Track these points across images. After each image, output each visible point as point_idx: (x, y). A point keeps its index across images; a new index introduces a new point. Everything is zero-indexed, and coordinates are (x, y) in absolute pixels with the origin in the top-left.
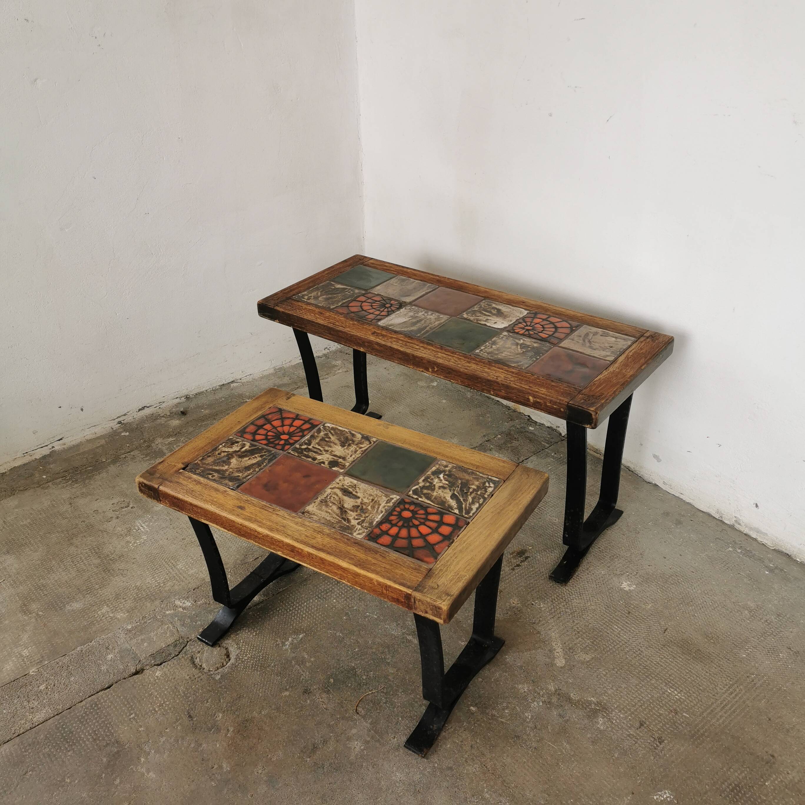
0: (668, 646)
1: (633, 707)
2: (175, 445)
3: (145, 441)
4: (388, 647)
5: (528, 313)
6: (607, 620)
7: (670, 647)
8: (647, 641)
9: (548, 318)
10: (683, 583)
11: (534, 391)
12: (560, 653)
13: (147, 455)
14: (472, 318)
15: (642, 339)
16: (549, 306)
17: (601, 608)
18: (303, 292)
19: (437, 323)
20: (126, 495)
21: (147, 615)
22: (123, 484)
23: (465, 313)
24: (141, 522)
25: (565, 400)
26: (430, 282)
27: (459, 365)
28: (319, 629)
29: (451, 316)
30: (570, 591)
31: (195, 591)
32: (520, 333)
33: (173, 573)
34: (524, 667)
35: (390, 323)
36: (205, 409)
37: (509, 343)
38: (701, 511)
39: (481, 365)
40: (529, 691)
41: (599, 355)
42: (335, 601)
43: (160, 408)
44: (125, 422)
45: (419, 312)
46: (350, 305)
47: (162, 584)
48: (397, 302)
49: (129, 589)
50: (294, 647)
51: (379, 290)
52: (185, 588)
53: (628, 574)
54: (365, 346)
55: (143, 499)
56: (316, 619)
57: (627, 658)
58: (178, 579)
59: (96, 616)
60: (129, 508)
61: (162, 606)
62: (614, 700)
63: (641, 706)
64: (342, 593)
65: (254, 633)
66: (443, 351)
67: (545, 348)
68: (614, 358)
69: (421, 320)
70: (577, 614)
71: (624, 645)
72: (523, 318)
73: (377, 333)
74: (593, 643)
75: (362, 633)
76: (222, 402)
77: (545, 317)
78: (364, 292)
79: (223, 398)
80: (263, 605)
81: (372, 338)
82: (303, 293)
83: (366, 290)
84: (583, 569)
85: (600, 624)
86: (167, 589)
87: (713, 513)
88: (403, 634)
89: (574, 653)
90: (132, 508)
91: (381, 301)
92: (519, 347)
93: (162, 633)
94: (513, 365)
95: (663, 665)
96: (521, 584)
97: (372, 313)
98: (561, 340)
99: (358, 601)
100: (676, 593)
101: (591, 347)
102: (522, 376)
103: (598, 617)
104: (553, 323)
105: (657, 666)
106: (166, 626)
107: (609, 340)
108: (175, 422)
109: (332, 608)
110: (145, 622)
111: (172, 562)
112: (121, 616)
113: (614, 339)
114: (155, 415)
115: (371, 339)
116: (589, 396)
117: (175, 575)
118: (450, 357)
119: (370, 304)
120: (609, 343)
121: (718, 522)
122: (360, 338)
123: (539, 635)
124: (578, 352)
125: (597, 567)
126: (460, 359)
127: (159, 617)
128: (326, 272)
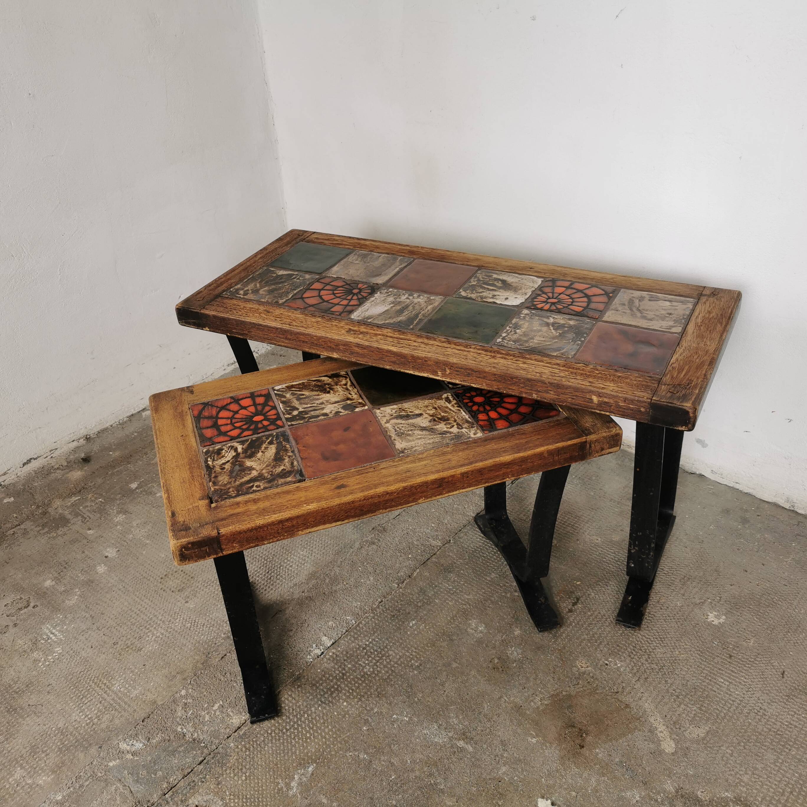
0: (794, 696)
1: (782, 795)
2: (81, 505)
3: (38, 507)
4: (435, 764)
5: (542, 281)
6: (707, 672)
7: (797, 697)
8: (767, 694)
9: (571, 284)
10: (780, 603)
11: (598, 388)
12: (665, 732)
13: (44, 526)
14: (473, 296)
15: (703, 299)
16: (566, 269)
17: (694, 655)
18: (236, 285)
19: (430, 307)
20: (22, 590)
21: (82, 774)
22: (15, 574)
23: (461, 290)
24: (49, 627)
25: (645, 396)
26: (401, 254)
27: (482, 363)
28: (333, 753)
29: (445, 295)
30: (647, 636)
31: (145, 723)
32: (545, 308)
33: (108, 699)
34: (625, 762)
35: (367, 314)
36: (114, 450)
37: (536, 324)
38: (765, 501)
39: (512, 359)
40: (643, 798)
41: (660, 327)
42: (345, 704)
43: (52, 457)
44: (6, 483)
45: (400, 295)
46: (305, 296)
47: (96, 720)
48: (365, 286)
49: (49, 735)
50: (305, 788)
51: (336, 271)
52: (130, 720)
53: (709, 600)
54: (339, 350)
55: (47, 592)
56: (325, 738)
57: (750, 724)
58: (117, 707)
59: (7, 786)
60: (30, 608)
61: (101, 755)
62: (754, 791)
63: (791, 793)
64: (352, 690)
65: (242, 776)
66: (453, 346)
67: (586, 326)
68: (681, 328)
69: (407, 306)
70: (667, 670)
71: (740, 704)
72: (540, 288)
73: (353, 331)
74: (701, 709)
75: (395, 748)
76: (135, 438)
77: (567, 284)
78: (317, 277)
79: (136, 432)
80: (246, 728)
81: (350, 339)
82: (236, 287)
83: (320, 273)
84: (654, 603)
85: (700, 680)
86: (103, 726)
87: (781, 502)
88: (451, 738)
89: (683, 729)
90: (34, 607)
91: (345, 287)
92: (552, 328)
93: (109, 800)
94: (555, 354)
95: (797, 724)
96: (583, 637)
97: (338, 304)
98: (602, 312)
99: (377, 699)
100: (777, 619)
101: (644, 317)
102: (573, 368)
103: (694, 670)
104: (581, 291)
105: (791, 728)
106: (113, 788)
107: (662, 305)
108: (77, 475)
109: (344, 717)
110: (81, 786)
111: (105, 682)
112: (44, 781)
113: (668, 303)
114: (46, 468)
115: (347, 340)
116: (674, 386)
117: (112, 702)
118: (465, 353)
119: (331, 292)
120: (665, 310)
121: (790, 513)
122: (331, 341)
123: (628, 710)
124: (630, 325)
125: (670, 598)
126: (480, 354)
127: (100, 775)
128: (259, 256)
